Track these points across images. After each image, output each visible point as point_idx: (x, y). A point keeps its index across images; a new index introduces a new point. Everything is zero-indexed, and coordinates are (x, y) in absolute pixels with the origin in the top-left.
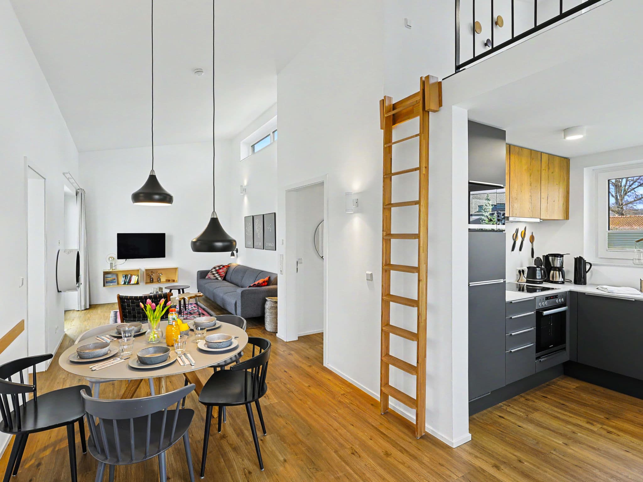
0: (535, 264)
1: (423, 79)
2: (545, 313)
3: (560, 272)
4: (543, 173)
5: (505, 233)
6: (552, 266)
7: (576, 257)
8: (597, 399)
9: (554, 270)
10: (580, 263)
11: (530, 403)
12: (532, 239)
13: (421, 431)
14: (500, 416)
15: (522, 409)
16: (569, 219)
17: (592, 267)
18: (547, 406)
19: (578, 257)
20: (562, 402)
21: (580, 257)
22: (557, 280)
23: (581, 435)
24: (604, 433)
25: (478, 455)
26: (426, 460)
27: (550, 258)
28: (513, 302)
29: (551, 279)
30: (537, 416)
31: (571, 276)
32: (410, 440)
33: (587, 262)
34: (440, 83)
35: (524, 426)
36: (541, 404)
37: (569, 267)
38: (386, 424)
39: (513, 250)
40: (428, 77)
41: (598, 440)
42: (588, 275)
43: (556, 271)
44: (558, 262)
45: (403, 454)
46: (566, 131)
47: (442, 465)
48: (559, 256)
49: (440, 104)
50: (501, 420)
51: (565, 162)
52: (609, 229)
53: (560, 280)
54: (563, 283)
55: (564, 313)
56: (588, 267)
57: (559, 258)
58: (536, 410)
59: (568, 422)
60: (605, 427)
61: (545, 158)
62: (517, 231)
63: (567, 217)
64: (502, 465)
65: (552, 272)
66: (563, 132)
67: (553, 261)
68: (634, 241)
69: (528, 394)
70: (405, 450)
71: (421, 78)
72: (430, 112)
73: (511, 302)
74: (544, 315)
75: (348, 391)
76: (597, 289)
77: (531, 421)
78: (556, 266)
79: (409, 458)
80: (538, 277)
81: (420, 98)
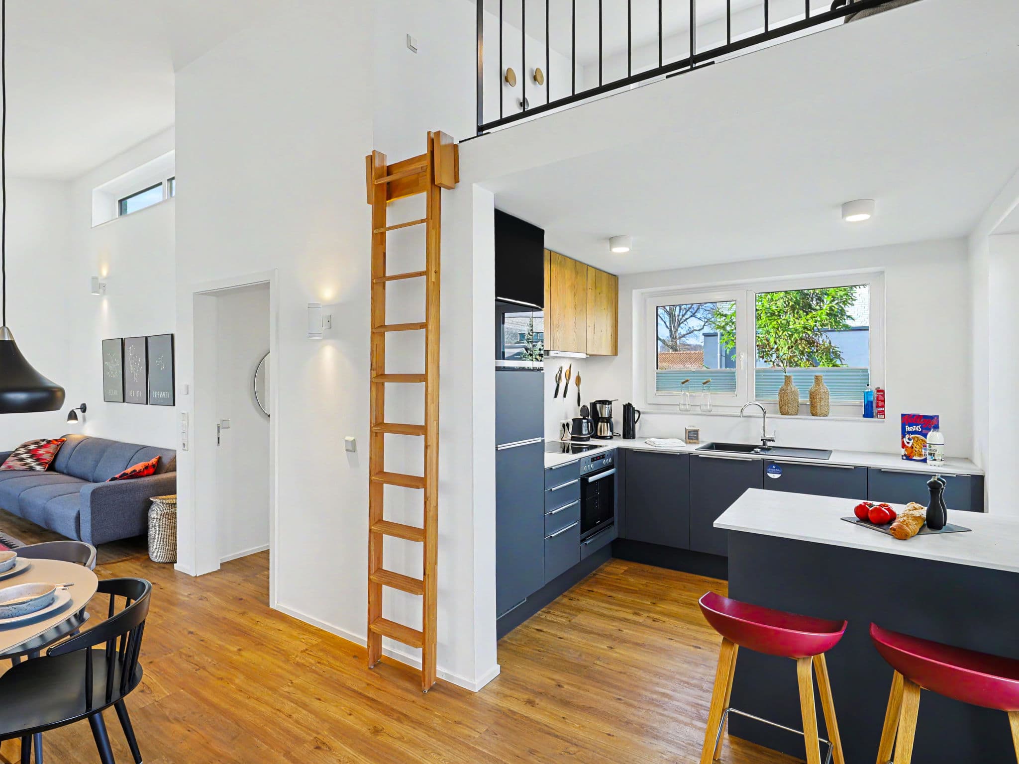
0: (581, 416)
1: (432, 135)
2: (591, 479)
3: (609, 424)
4: (589, 291)
5: (544, 373)
6: (600, 416)
7: (625, 404)
8: (644, 582)
9: (602, 422)
10: (628, 410)
11: (574, 603)
12: (578, 380)
13: (430, 681)
14: (537, 630)
15: (565, 613)
16: (617, 355)
17: (641, 415)
18: (592, 602)
19: (627, 403)
20: (609, 593)
21: (629, 403)
22: (605, 435)
23: (628, 632)
24: (649, 622)
25: (508, 692)
26: (436, 722)
27: (598, 406)
28: (553, 468)
29: (599, 434)
30: (581, 619)
31: (619, 429)
32: (414, 698)
33: (636, 409)
34: (456, 147)
35: (565, 635)
36: (585, 602)
37: (618, 417)
38: (377, 683)
39: (556, 396)
40: (438, 134)
41: (644, 633)
42: (637, 425)
43: (604, 422)
44: (607, 411)
45: (402, 723)
46: (612, 240)
47: (459, 723)
48: (607, 403)
49: (457, 180)
50: (539, 635)
51: (614, 279)
52: (657, 369)
53: (608, 435)
54: (611, 438)
55: (612, 476)
56: (636, 416)
57: (607, 406)
58: (580, 610)
59: (613, 619)
60: (652, 615)
61: (591, 272)
62: (561, 369)
63: (615, 352)
64: (537, 697)
65: (600, 424)
66: (609, 242)
67: (601, 408)
68: (679, 382)
69: (572, 592)
70: (405, 715)
71: (429, 133)
72: (442, 189)
73: (551, 469)
74: (590, 482)
75: (314, 642)
76: (646, 443)
77: (574, 627)
78: (604, 416)
79: (410, 726)
80: (584, 432)
81: (426, 163)
